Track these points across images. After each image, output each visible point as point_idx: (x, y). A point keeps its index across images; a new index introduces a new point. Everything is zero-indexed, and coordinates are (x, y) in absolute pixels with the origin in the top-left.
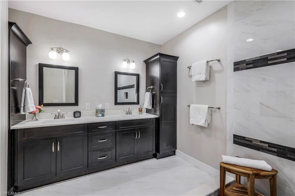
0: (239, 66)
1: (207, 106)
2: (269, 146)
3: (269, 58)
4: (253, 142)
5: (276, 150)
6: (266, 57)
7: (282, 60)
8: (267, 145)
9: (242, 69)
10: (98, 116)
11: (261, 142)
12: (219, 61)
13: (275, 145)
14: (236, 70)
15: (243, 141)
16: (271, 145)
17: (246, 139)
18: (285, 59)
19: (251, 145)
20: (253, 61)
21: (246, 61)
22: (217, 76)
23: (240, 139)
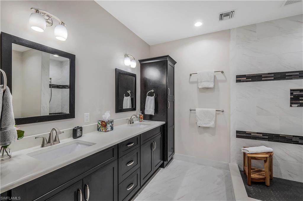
0: (240, 79)
1: (215, 110)
2: (263, 135)
3: (263, 76)
4: (252, 134)
5: (267, 137)
6: (261, 75)
7: (270, 78)
8: (261, 135)
9: (243, 81)
10: (107, 131)
11: (257, 133)
12: (222, 72)
13: (267, 134)
14: (238, 81)
15: (245, 135)
16: (264, 134)
17: (247, 132)
18: (273, 78)
19: (250, 137)
20: (252, 76)
21: (246, 76)
22: (221, 85)
23: (242, 133)
